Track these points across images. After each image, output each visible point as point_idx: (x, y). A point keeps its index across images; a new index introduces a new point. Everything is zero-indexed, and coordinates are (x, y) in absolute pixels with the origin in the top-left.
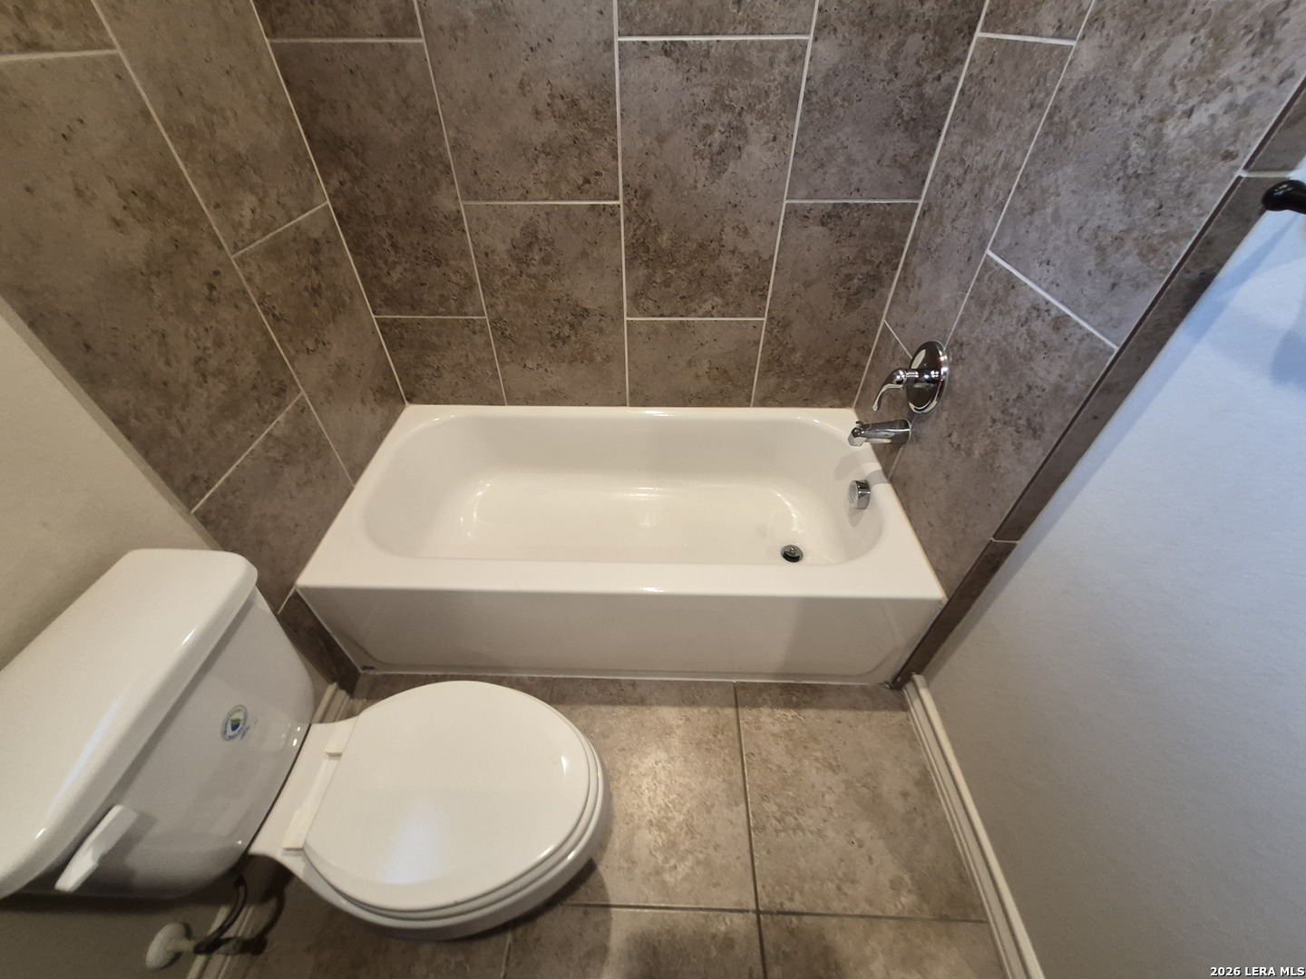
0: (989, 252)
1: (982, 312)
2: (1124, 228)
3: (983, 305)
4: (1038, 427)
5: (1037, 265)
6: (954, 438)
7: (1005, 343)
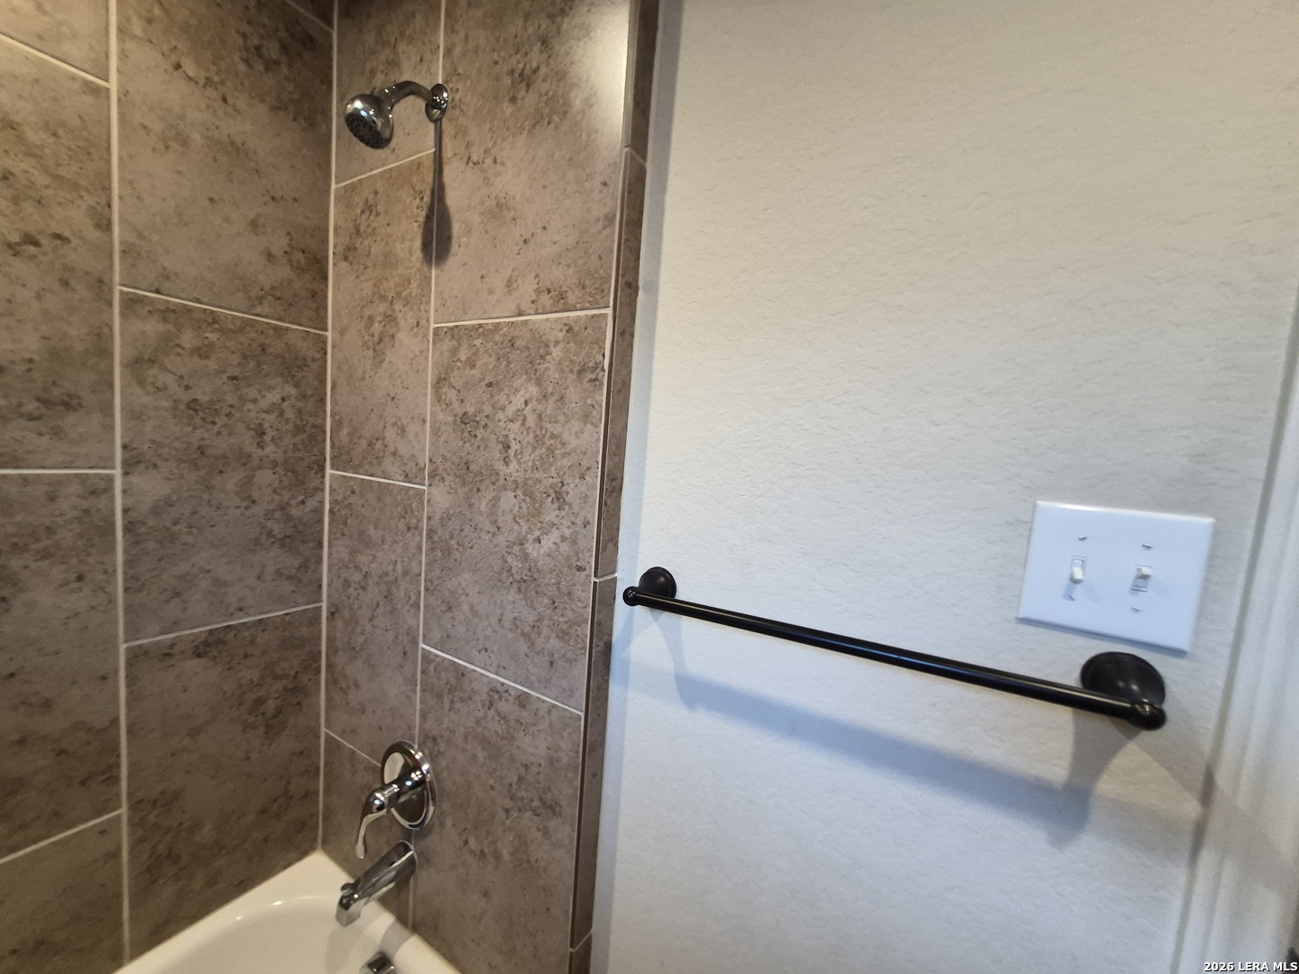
0: (422, 645)
1: (442, 702)
2: (536, 619)
3: (440, 696)
4: (553, 804)
5: (477, 653)
6: (472, 843)
7: (480, 729)
